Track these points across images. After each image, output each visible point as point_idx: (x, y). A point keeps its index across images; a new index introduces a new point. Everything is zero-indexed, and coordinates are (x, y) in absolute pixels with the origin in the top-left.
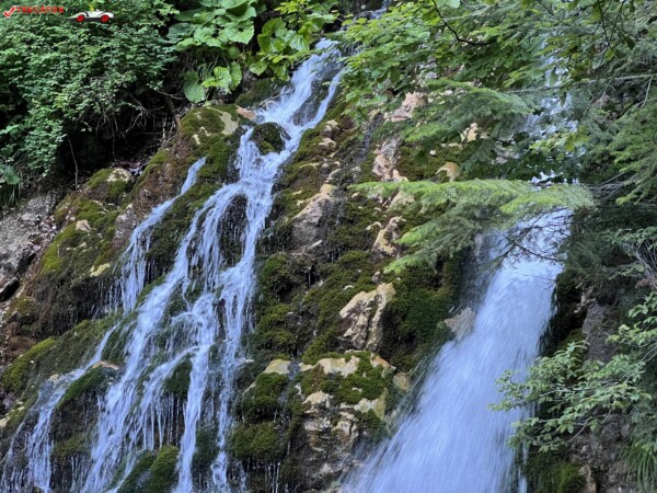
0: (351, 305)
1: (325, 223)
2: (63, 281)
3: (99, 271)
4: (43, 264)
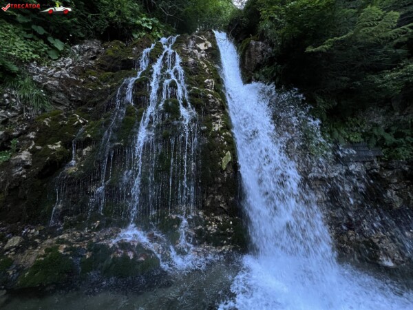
0: (206, 81)
1: (194, 64)
2: (116, 59)
3: (131, 58)
4: (107, 54)
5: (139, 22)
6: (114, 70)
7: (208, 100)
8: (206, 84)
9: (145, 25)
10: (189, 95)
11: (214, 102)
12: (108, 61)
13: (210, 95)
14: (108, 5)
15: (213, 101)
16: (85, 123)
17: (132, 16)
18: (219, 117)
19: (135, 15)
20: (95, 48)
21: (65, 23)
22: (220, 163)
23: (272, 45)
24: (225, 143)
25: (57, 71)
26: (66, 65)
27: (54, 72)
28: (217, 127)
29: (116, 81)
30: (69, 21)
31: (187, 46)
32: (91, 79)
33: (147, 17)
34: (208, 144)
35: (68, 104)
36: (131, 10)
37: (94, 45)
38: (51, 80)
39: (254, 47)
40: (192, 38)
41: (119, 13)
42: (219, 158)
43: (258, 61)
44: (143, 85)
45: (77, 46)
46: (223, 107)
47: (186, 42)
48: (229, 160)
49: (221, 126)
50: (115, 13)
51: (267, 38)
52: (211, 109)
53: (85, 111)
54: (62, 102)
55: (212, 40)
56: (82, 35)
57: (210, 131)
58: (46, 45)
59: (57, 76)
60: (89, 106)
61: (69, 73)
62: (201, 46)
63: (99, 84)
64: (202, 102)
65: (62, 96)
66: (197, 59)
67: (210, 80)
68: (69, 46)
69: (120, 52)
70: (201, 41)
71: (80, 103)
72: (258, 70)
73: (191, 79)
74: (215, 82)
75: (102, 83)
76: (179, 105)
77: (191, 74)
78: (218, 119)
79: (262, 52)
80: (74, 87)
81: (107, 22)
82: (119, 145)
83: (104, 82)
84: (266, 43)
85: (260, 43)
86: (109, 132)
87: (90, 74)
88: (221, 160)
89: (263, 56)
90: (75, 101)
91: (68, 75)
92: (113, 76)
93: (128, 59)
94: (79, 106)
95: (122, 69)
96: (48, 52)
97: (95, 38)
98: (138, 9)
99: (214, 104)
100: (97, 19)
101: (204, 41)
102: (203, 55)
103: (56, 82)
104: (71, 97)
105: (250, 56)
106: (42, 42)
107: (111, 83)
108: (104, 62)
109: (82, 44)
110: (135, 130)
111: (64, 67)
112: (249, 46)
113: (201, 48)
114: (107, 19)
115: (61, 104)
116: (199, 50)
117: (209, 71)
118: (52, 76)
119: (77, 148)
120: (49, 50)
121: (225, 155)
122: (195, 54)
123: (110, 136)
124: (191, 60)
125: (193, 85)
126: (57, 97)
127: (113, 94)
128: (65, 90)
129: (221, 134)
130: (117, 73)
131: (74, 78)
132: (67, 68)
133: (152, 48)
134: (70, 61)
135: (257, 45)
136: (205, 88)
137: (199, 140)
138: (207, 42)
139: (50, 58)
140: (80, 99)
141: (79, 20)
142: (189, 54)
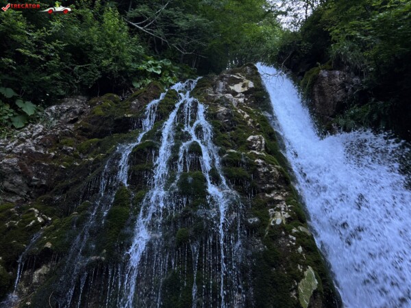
0: (251, 138)
1: (228, 115)
2: (107, 118)
3: (129, 116)
4: (94, 113)
5: (142, 67)
6: (101, 134)
7: (256, 170)
8: (251, 142)
9: (152, 70)
10: (223, 163)
11: (267, 172)
12: (94, 123)
13: (260, 161)
14: (102, 52)
15: (266, 169)
16: (45, 222)
17: (133, 61)
18: (279, 198)
19: (138, 58)
20: (78, 108)
21: (43, 80)
22: (293, 294)
23: (358, 73)
24: (300, 249)
25: (18, 144)
26: (34, 135)
27: (15, 145)
28: (279, 219)
29: (103, 151)
30: (48, 78)
31: (214, 89)
32: (65, 152)
33: (155, 59)
34: (265, 252)
35: (24, 193)
36: (133, 54)
37: (76, 104)
38: (8, 157)
39: (326, 79)
40: (221, 79)
41: (116, 59)
42: (291, 282)
43: (339, 99)
44: (145, 154)
45: (53, 108)
46: (286, 180)
47: (212, 86)
48: (315, 288)
49: (287, 215)
50: (111, 60)
51: (348, 64)
52: (264, 183)
53: (49, 202)
54: (16, 190)
55: (254, 77)
56: (62, 92)
57: (265, 226)
58: (12, 111)
59: (18, 151)
60: (56, 193)
61: (36, 146)
62: (238, 88)
63: (76, 157)
64: (246, 173)
65: (19, 180)
66: (232, 107)
67: (256, 137)
68: (42, 109)
69: (113, 109)
70: (236, 81)
71: (43, 189)
72: (342, 113)
73: (224, 138)
74: (266, 138)
75: (81, 156)
76: (206, 181)
77: (222, 131)
78: (279, 202)
79: (343, 86)
80: (39, 164)
81: (99, 73)
82: (98, 261)
83: (84, 154)
84: (348, 72)
85: (337, 72)
86: (82, 238)
87: (66, 143)
88: (296, 288)
89: (346, 91)
90: (36, 186)
91: (33, 148)
92: (99, 144)
93: (124, 117)
94: (40, 194)
95: (113, 132)
96: (12, 119)
97: (79, 94)
98: (142, 52)
99: (268, 175)
100: (85, 70)
101: (241, 80)
102: (241, 100)
103: (15, 160)
104: (32, 180)
105: (322, 93)
106: (7, 107)
107: (95, 154)
108: (88, 125)
109: (60, 103)
110: (128, 230)
111: (30, 136)
112: (317, 79)
113: (238, 91)
114: (100, 69)
115: (14, 193)
116: (234, 93)
117: (253, 123)
118: (10, 152)
119: (24, 270)
120: (14, 116)
121: (303, 277)
122: (227, 100)
123: (83, 245)
124: (222, 109)
125: (227, 146)
126: (11, 182)
127: (96, 172)
128: (26, 170)
129: (288, 232)
130: (106, 138)
131: (42, 152)
132: (34, 138)
133: (161, 98)
134: (40, 127)
135: (331, 77)
136: (249, 149)
137: (245, 246)
138: (246, 81)
139: (13, 127)
140: (44, 182)
141: (62, 74)
142: (218, 101)
